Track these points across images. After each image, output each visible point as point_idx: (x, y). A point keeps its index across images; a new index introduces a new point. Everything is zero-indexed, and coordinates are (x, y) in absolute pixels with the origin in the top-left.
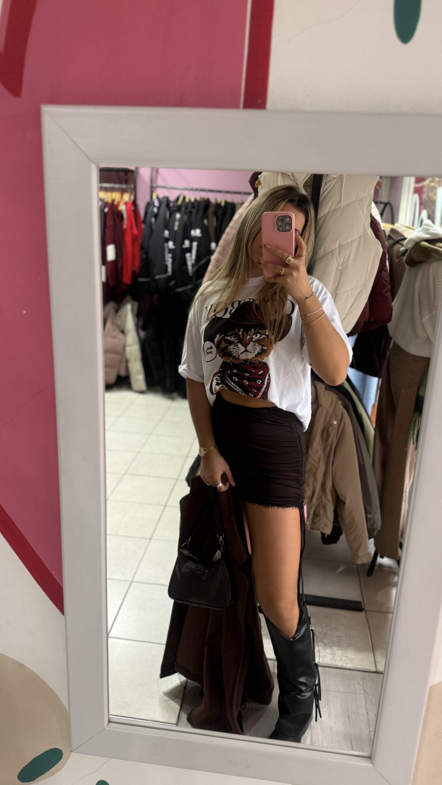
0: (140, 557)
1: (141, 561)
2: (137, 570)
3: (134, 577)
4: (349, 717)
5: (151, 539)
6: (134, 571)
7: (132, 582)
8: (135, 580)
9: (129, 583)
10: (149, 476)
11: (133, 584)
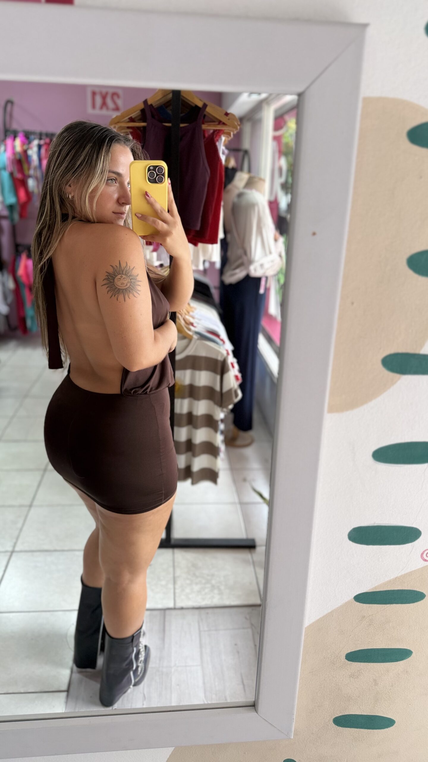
0: (19, 525)
1: (21, 530)
2: (17, 538)
3: (14, 546)
4: (238, 652)
5: (31, 506)
6: (14, 540)
7: (12, 552)
8: (17, 549)
9: (9, 554)
10: (25, 441)
11: (14, 554)
